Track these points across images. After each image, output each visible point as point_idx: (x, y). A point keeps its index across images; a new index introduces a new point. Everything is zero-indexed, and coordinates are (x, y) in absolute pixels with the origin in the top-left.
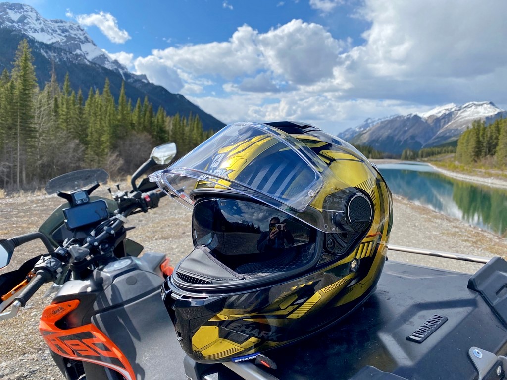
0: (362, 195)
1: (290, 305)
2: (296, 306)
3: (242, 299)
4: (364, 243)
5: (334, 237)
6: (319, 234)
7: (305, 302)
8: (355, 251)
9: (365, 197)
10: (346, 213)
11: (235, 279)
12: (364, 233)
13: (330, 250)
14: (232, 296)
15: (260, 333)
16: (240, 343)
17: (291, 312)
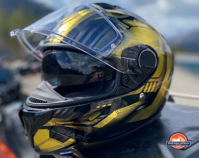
0: (149, 50)
1: (96, 118)
2: (99, 120)
3: (64, 112)
4: (150, 83)
5: (128, 76)
6: (117, 74)
7: (106, 117)
8: (143, 87)
9: (152, 51)
10: (137, 61)
11: (60, 100)
12: (150, 76)
13: (125, 85)
14: (57, 110)
15: (76, 136)
16: (63, 142)
17: (96, 123)
